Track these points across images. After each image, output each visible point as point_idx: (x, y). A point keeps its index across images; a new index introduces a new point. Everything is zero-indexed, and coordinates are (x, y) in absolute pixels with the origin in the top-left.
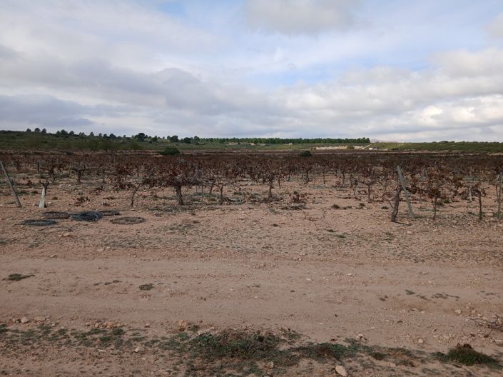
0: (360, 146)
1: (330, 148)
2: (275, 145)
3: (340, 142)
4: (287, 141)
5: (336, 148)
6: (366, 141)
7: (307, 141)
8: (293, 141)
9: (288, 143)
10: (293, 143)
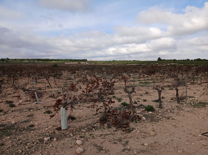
1: (72, 63)
2: (47, 62)
3: (75, 60)
4: (53, 60)
5: (74, 63)
6: (86, 60)
9: (53, 61)
10: (55, 61)
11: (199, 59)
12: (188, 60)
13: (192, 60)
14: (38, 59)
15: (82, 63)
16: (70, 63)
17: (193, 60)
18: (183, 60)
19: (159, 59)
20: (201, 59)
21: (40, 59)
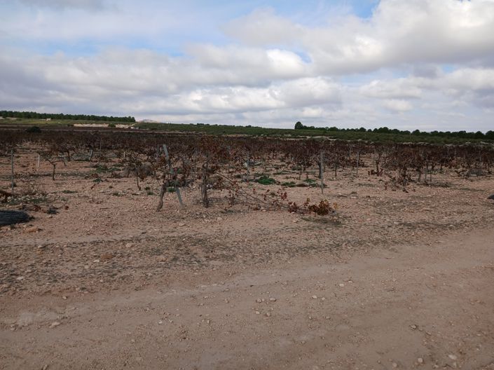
0: (125, 124)
1: (94, 125)
2: (30, 120)
3: (104, 119)
4: (45, 116)
5: (100, 126)
6: (132, 120)
7: (69, 117)
8: (53, 117)
9: (46, 118)
10: (52, 119)
11: (386, 128)
12: (362, 129)
13: (370, 130)
14: (6, 111)
15: (122, 126)
16: (91, 126)
17: (373, 130)
18: (352, 130)
19: (298, 125)
20: (389, 128)
21: (11, 112)
